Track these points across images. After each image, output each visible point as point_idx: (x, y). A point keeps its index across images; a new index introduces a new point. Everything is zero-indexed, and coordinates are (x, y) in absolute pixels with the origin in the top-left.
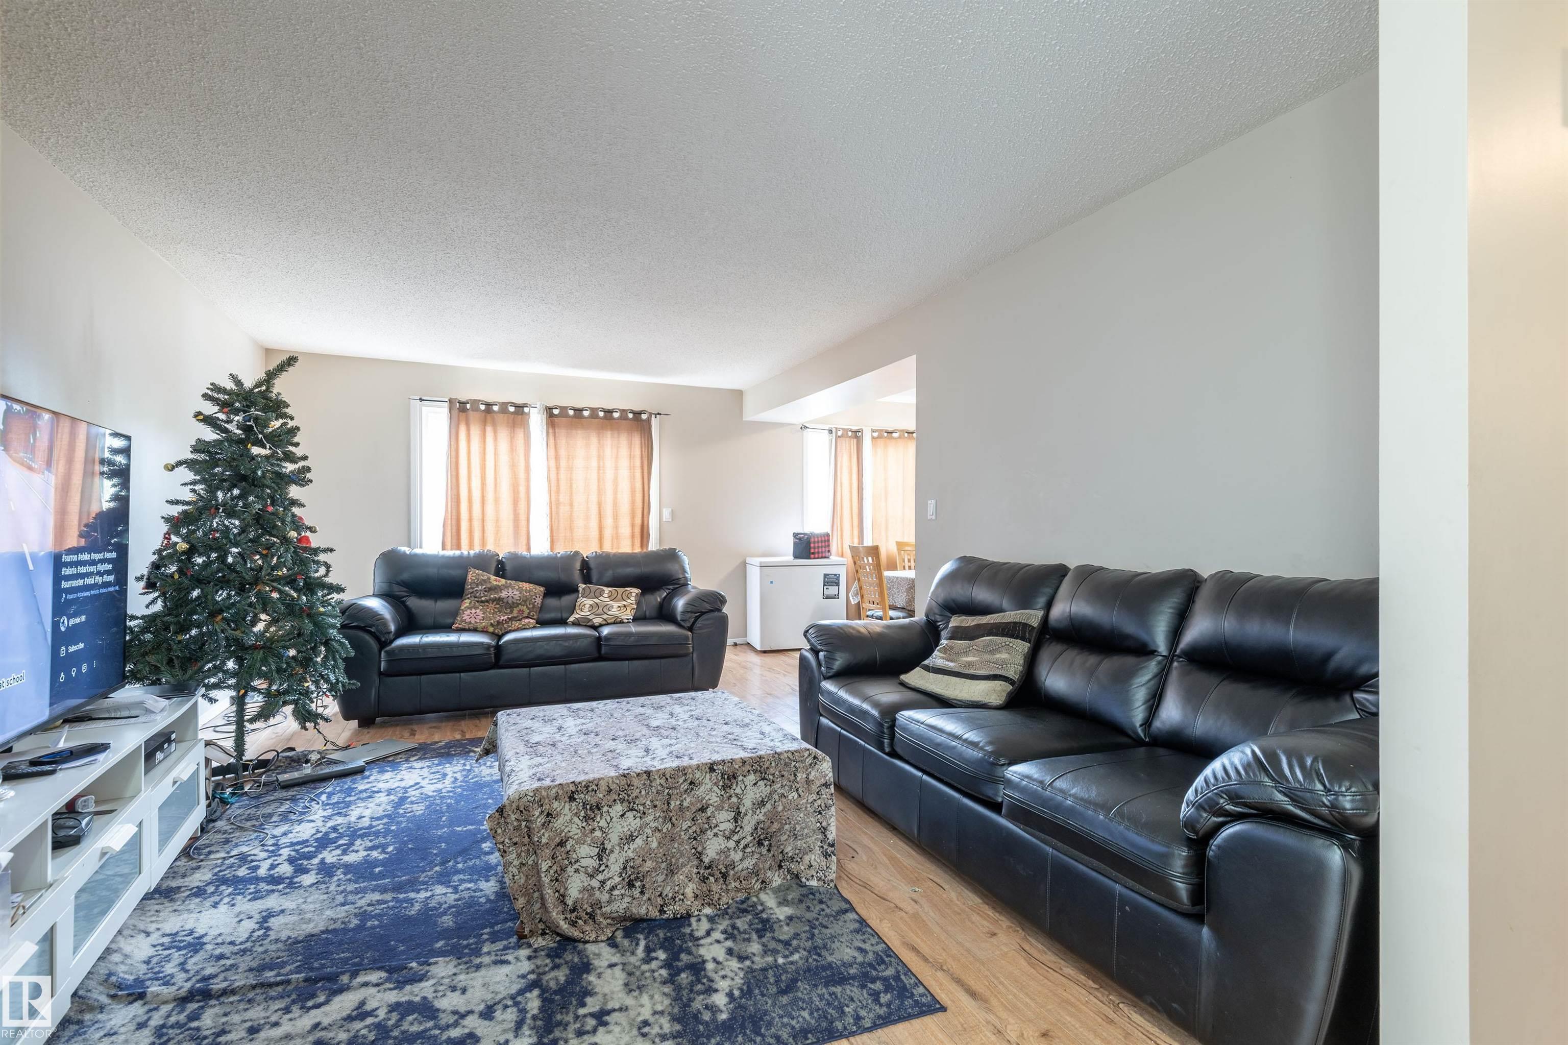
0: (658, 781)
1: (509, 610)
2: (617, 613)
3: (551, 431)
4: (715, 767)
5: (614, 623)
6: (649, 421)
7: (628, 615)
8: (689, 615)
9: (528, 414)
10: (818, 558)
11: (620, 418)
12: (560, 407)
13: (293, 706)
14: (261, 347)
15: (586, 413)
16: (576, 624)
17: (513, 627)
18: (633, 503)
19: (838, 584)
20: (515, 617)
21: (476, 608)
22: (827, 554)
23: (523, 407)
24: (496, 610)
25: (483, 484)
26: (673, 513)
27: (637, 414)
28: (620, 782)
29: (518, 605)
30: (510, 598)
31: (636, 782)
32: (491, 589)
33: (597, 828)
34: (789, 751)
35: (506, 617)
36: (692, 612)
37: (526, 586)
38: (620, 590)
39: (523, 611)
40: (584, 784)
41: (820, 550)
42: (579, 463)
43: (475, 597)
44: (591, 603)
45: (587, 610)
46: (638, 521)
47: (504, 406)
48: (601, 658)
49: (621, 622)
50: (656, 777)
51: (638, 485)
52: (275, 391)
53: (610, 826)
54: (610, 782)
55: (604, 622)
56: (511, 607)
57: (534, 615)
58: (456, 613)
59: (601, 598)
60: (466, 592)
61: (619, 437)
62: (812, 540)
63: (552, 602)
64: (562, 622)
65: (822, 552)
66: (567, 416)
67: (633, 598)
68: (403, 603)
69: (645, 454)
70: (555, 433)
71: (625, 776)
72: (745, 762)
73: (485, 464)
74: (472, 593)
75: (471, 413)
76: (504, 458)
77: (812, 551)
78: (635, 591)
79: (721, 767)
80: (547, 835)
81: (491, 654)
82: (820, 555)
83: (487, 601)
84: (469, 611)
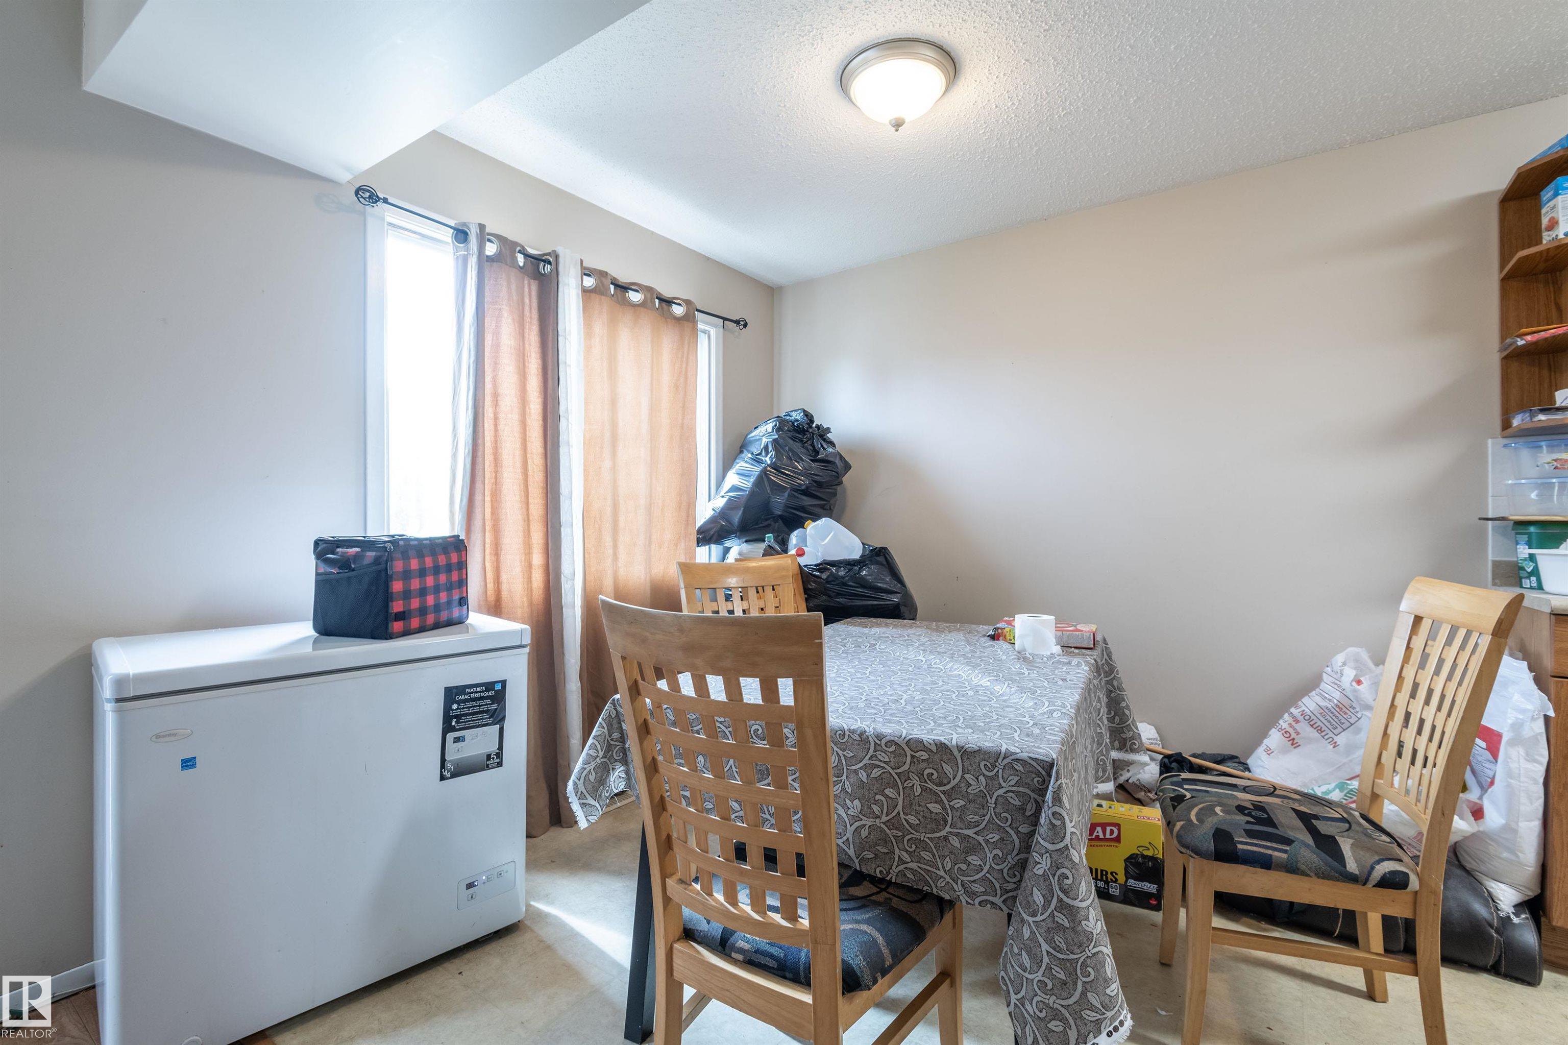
10: (422, 629)
19: (498, 718)
22: (456, 613)
41: (430, 600)
62: (398, 566)
65: (437, 608)
77: (397, 606)
82: (431, 619)
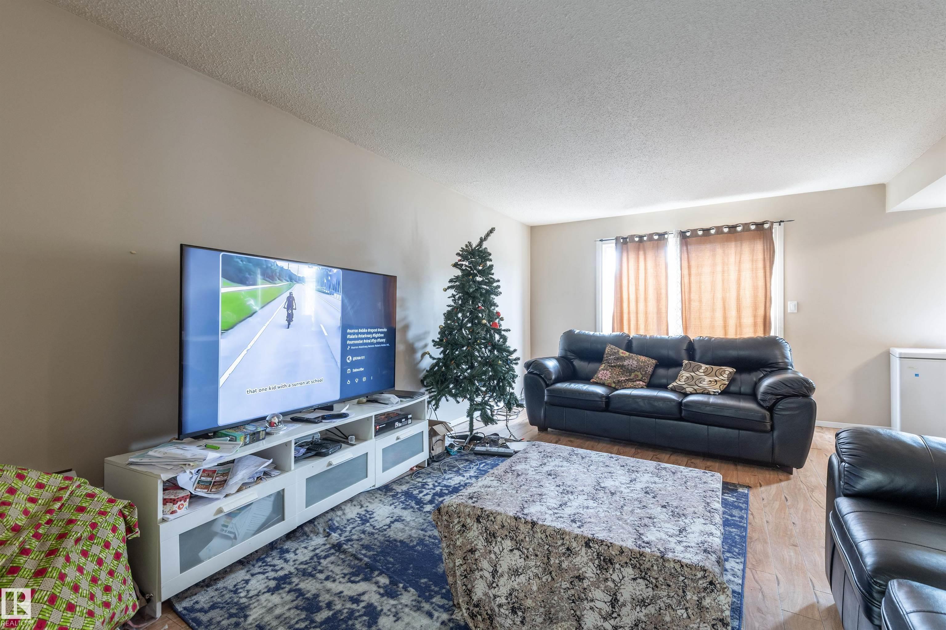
0: (539, 535)
1: (628, 374)
2: (707, 385)
3: (685, 248)
4: (591, 544)
5: (702, 393)
6: (771, 228)
7: (717, 388)
8: (770, 397)
9: (667, 239)
11: (743, 230)
12: (691, 230)
13: (480, 412)
14: (528, 226)
15: (713, 232)
16: (673, 390)
17: (628, 386)
18: (755, 296)
20: (631, 379)
21: (607, 370)
23: (664, 235)
24: (620, 373)
25: (637, 289)
26: (799, 306)
27: (760, 225)
28: (511, 522)
29: (635, 371)
30: (630, 365)
31: (522, 527)
32: (618, 359)
33: (492, 552)
34: (679, 561)
35: (624, 379)
36: (772, 394)
37: (643, 358)
38: (716, 368)
39: (638, 376)
40: (487, 512)
42: (707, 270)
43: (608, 363)
44: (688, 375)
45: (683, 380)
46: (761, 312)
47: (650, 236)
48: (681, 419)
49: (708, 394)
50: (538, 530)
51: (761, 283)
52: (484, 247)
53: (502, 555)
54: (504, 520)
55: (694, 392)
56: (630, 372)
57: (645, 380)
58: (595, 372)
59: (697, 373)
60: (604, 359)
61: (741, 246)
63: (661, 371)
64: (664, 387)
66: (697, 236)
67: (726, 376)
68: (572, 363)
69: (767, 258)
70: (687, 249)
71: (516, 520)
72: (623, 552)
73: (638, 277)
74: (607, 360)
75: (629, 244)
76: (650, 270)
78: (729, 370)
79: (597, 547)
80: (461, 540)
81: (602, 402)
83: (615, 366)
84: (602, 371)
